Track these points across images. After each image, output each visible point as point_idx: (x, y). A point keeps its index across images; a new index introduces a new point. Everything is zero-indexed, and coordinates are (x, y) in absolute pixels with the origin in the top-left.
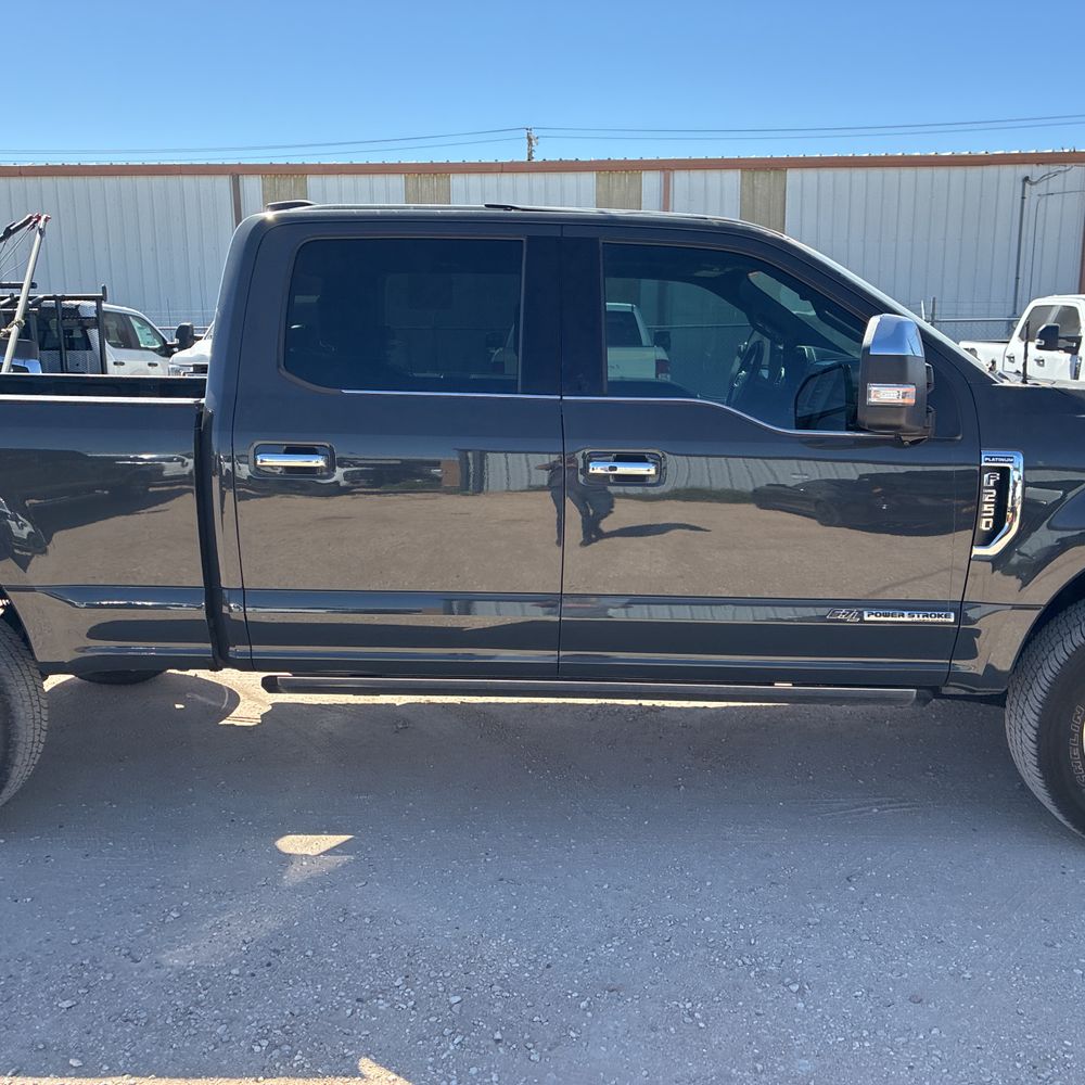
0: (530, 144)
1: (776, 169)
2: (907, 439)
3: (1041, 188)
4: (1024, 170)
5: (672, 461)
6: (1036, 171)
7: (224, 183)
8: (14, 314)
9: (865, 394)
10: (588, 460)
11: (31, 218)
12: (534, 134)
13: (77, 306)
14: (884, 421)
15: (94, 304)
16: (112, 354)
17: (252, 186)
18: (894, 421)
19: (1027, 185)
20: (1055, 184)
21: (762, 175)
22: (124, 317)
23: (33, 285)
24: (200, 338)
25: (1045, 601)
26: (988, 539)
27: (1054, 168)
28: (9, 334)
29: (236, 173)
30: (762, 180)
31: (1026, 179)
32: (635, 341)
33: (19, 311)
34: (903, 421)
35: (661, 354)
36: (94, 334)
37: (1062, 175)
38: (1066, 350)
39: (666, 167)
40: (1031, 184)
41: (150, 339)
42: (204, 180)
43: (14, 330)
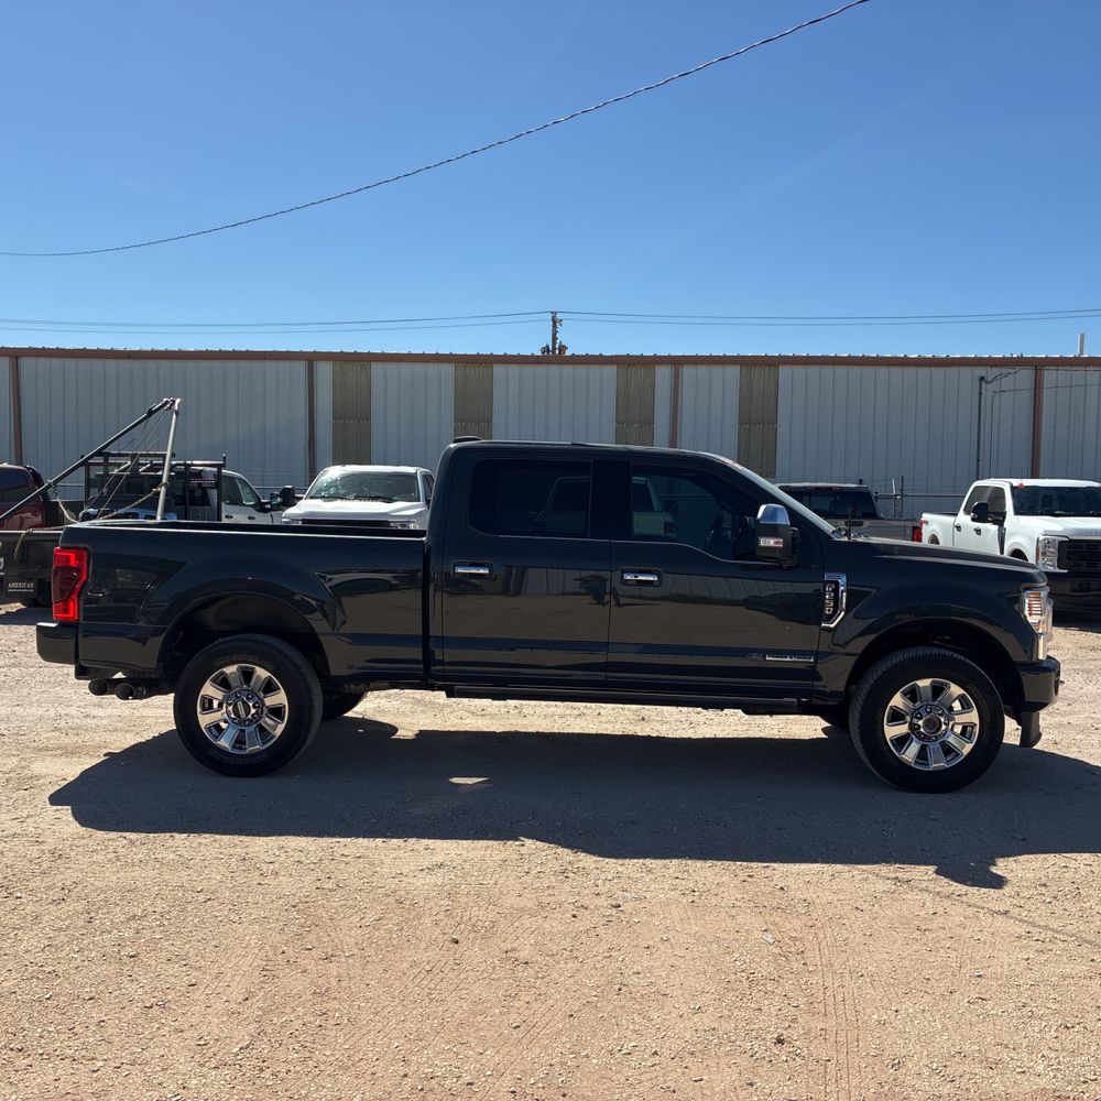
0: (554, 326)
1: (771, 365)
2: (785, 566)
3: (995, 386)
4: (981, 371)
5: (666, 576)
6: (991, 373)
7: (301, 366)
8: (161, 477)
9: (758, 542)
10: (623, 572)
11: (167, 402)
12: (559, 316)
13: (201, 471)
14: (767, 555)
15: (215, 469)
16: (226, 509)
17: (324, 371)
18: (772, 555)
19: (984, 384)
20: (1007, 383)
21: (758, 369)
22: (231, 479)
23: (173, 455)
24: (301, 498)
25: (860, 651)
26: (830, 618)
27: (1005, 370)
28: (158, 493)
29: (311, 358)
30: (758, 373)
31: (982, 378)
32: (649, 508)
33: (165, 474)
34: (777, 555)
35: (669, 518)
36: (214, 494)
37: (1012, 376)
38: (994, 523)
39: (677, 362)
40: (987, 382)
41: (249, 497)
42: (284, 365)
43: (163, 490)
